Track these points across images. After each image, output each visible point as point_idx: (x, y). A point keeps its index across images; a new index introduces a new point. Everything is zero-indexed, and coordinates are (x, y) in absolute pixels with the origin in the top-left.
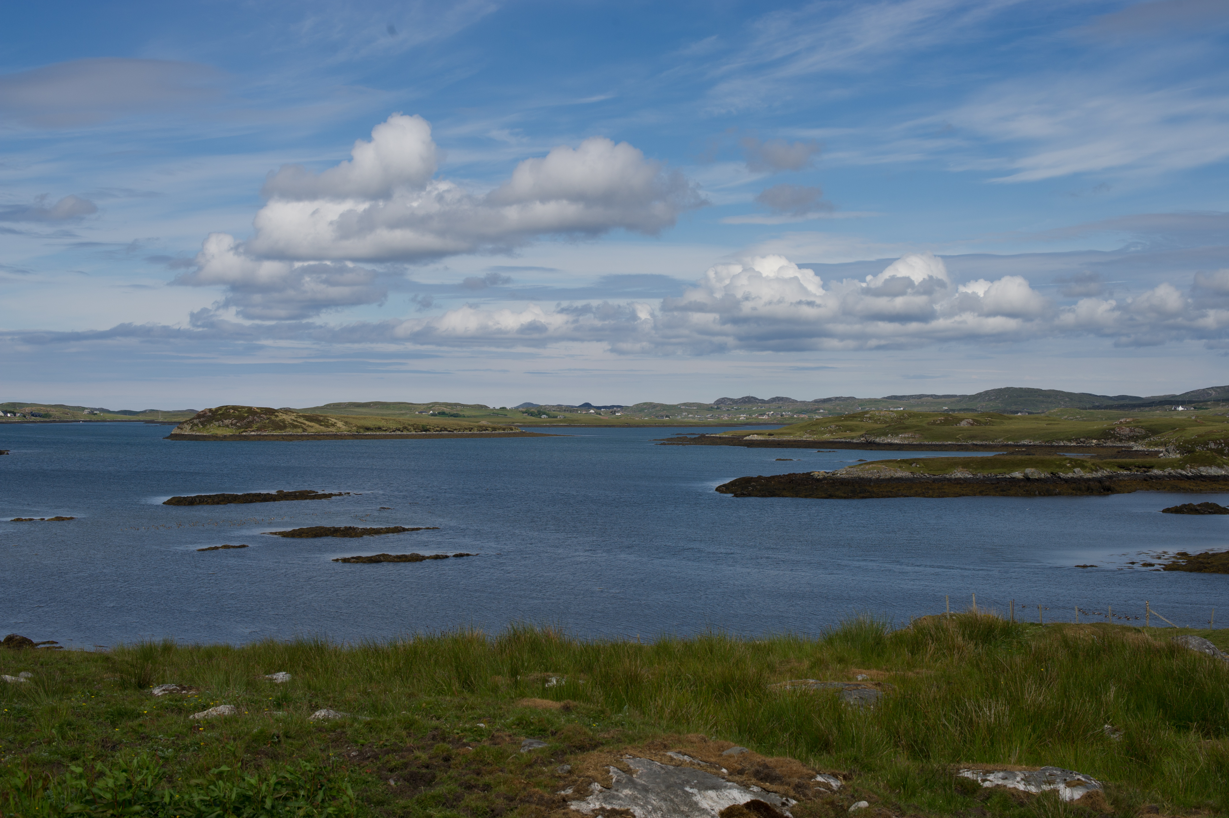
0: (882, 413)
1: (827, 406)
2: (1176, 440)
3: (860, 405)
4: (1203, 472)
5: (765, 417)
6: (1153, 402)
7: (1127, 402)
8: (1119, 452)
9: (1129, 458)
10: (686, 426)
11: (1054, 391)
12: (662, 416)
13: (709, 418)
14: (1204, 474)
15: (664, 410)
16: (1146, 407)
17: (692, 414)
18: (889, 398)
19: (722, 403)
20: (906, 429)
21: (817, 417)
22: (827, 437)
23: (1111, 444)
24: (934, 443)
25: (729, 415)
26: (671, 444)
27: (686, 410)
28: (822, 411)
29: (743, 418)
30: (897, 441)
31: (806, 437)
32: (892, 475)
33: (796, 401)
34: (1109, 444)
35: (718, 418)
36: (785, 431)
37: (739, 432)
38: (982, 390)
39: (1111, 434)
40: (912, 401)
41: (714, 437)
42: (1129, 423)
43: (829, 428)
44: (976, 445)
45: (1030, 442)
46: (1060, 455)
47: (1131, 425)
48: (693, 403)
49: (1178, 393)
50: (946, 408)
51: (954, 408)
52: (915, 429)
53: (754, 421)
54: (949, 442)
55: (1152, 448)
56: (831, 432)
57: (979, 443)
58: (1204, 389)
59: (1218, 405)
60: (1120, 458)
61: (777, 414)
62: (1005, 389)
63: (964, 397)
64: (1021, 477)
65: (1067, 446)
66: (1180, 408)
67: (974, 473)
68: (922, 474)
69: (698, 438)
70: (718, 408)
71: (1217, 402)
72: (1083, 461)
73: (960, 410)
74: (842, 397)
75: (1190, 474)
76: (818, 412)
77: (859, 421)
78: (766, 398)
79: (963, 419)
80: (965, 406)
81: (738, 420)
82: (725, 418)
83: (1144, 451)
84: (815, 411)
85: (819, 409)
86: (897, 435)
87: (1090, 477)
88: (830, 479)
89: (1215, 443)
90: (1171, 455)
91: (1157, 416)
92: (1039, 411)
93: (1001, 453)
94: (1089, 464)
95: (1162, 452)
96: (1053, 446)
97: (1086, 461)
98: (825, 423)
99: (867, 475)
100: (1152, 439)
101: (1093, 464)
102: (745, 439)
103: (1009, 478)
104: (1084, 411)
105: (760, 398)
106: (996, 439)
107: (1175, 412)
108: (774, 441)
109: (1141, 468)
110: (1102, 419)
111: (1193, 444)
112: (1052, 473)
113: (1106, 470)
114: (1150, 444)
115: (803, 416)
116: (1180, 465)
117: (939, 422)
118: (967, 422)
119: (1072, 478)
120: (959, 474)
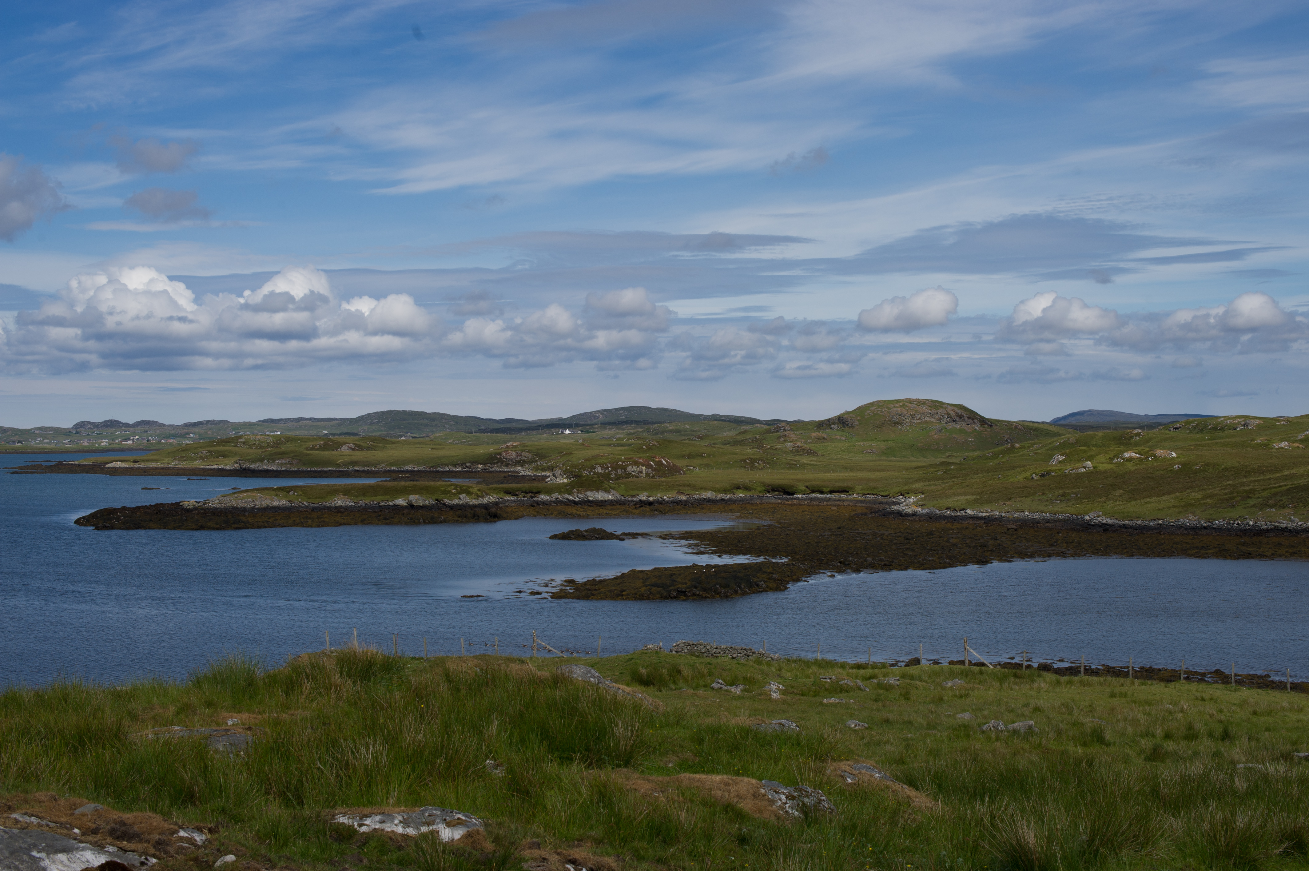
0: (258, 437)
1: (197, 430)
2: (563, 465)
3: (234, 429)
4: (590, 497)
5: (130, 442)
6: (540, 426)
7: (514, 425)
8: (505, 477)
9: (516, 483)
10: (40, 453)
11: (439, 413)
12: (14, 442)
13: (67, 443)
14: (591, 499)
15: (15, 435)
16: (533, 430)
17: (47, 439)
18: (264, 421)
19: (81, 427)
20: (282, 454)
21: (187, 442)
22: (198, 464)
23: (497, 469)
24: (313, 469)
25: (90, 440)
26: (24, 472)
27: (41, 435)
28: (192, 435)
29: (105, 443)
30: (273, 468)
31: (175, 464)
32: (268, 503)
33: (164, 425)
34: (496, 468)
35: (77, 443)
36: (152, 458)
37: (100, 458)
38: (363, 412)
39: (497, 459)
40: (289, 424)
41: (72, 464)
42: (516, 447)
43: (200, 454)
44: (358, 471)
45: (414, 468)
46: (446, 481)
47: (517, 449)
48: (49, 427)
49: (565, 416)
50: (326, 432)
51: (334, 432)
52: (292, 455)
53: (117, 447)
54: (329, 469)
55: (539, 473)
56: (202, 458)
57: (361, 469)
58: (591, 413)
59: (606, 428)
60: (506, 483)
61: (143, 439)
62: (388, 411)
63: (345, 420)
64: (405, 504)
65: (452, 472)
66: (567, 432)
67: (356, 501)
68: (300, 502)
69: (55, 466)
70: (77, 433)
71: (604, 424)
72: (468, 487)
73: (340, 434)
74: (214, 421)
75: (577, 499)
76: (188, 436)
77: (233, 446)
78: (131, 423)
79: (344, 444)
80: (345, 430)
81: (99, 445)
82: (85, 443)
83: (531, 476)
84: (185, 436)
85: (189, 434)
86: (274, 461)
87: (476, 503)
88: (201, 509)
89: (602, 467)
90: (558, 480)
91: (543, 440)
92: (424, 435)
93: (384, 479)
94: (475, 490)
95: (549, 477)
96: (437, 472)
97: (471, 487)
98: (196, 448)
99: (241, 504)
100: (539, 463)
101: (479, 490)
102: (107, 466)
103: (393, 506)
104: (470, 435)
105: (123, 422)
106: (379, 464)
107: (562, 436)
108: (139, 468)
109: (527, 493)
110: (488, 443)
111: (580, 469)
112: (437, 500)
113: (492, 496)
114: (537, 469)
115: (172, 441)
116: (567, 490)
117: (318, 447)
118: (348, 446)
119: (457, 504)
120: (339, 502)
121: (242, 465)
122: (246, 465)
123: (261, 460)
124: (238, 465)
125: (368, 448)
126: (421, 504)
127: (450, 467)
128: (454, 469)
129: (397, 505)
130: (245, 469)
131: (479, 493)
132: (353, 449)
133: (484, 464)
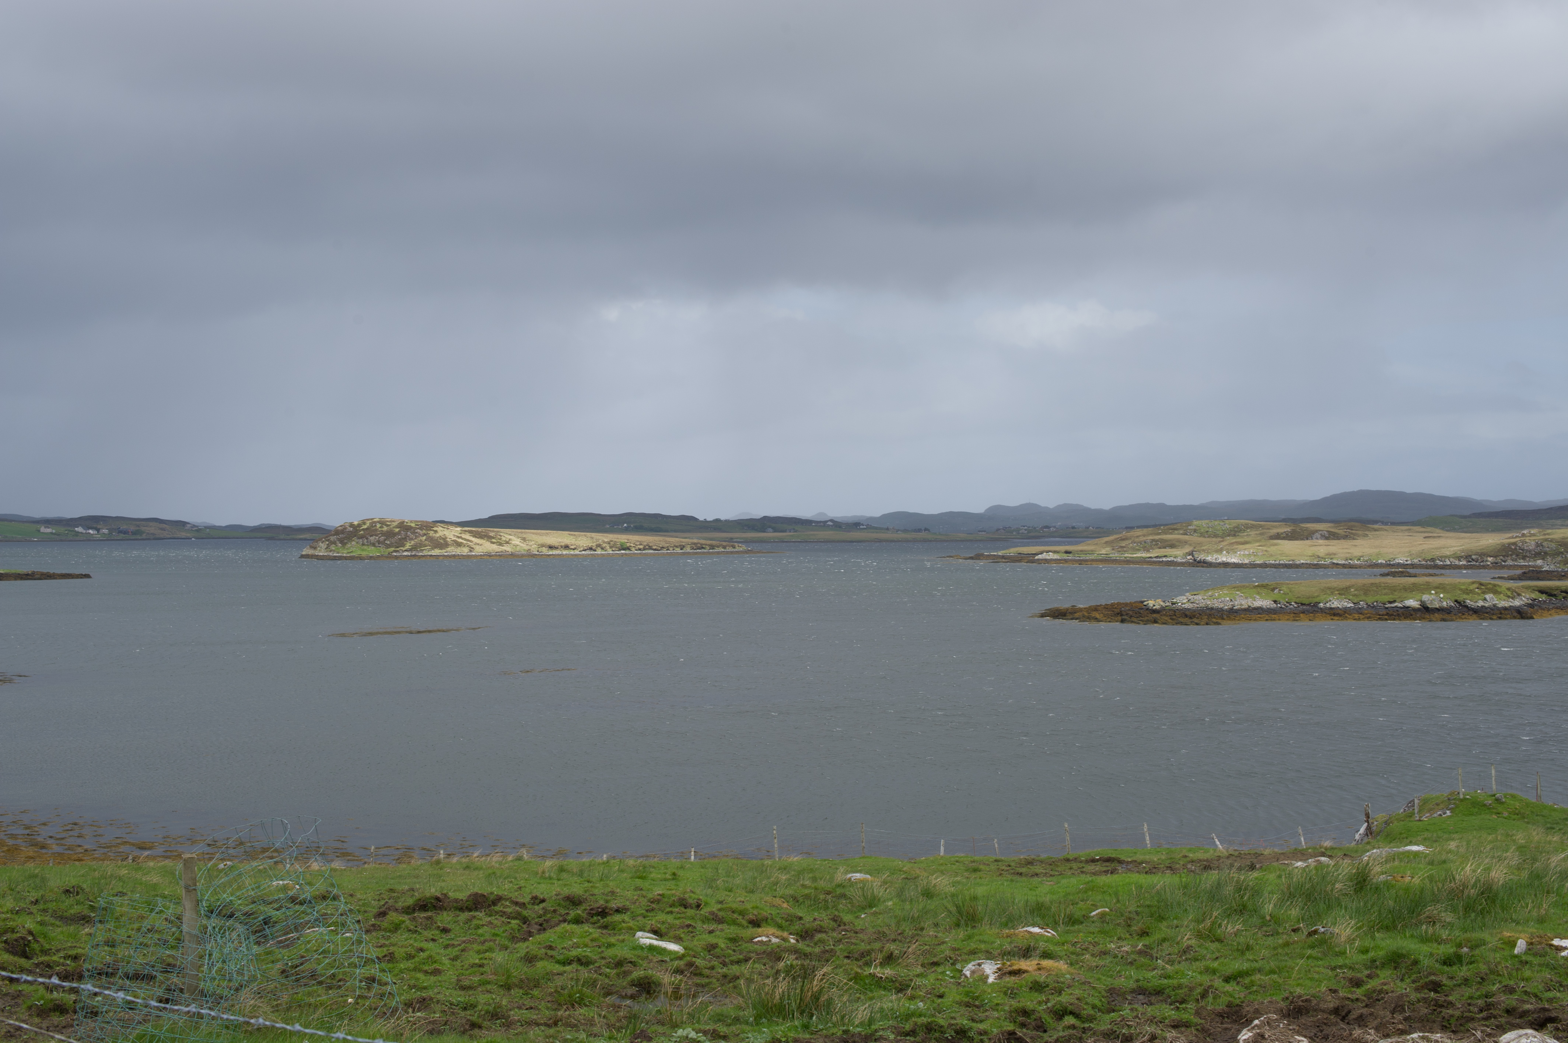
3: (1174, 514)
8: (1524, 573)
11: (1421, 494)
13: (981, 530)
15: (922, 521)
17: (957, 525)
19: (996, 511)
22: (1141, 555)
23: (1512, 563)
24: (1282, 562)
27: (948, 522)
30: (1234, 560)
32: (1250, 604)
33: (1091, 510)
34: (1510, 562)
38: (1326, 494)
39: (1512, 550)
41: (995, 555)
45: (1407, 561)
47: (1537, 538)
48: (959, 513)
54: (1302, 561)
55: (1567, 568)
56: (1146, 549)
57: (1340, 561)
62: (1358, 492)
63: (1306, 502)
64: (1418, 606)
65: (1455, 565)
67: (1354, 601)
68: (1287, 602)
70: (989, 519)
72: (1495, 585)
74: (1149, 504)
77: (1182, 534)
78: (1051, 507)
79: (1316, 531)
83: (1558, 571)
86: (1234, 552)
87: (1506, 605)
88: (1170, 610)
94: (1503, 589)
96: (1438, 566)
97: (1499, 586)
99: (1217, 604)
100: (1566, 556)
101: (1509, 589)
102: (1036, 558)
103: (1401, 608)
105: (1043, 506)
112: (1456, 601)
113: (1525, 597)
114: (1564, 563)
117: (1284, 535)
118: (1321, 535)
119: (1483, 607)
120: (1335, 603)
121: (1196, 556)
122: (1201, 557)
123: (1220, 551)
124: (1190, 557)
125: (1345, 537)
126: (1437, 606)
127: (1451, 560)
128: (1457, 562)
129: (1408, 607)
130: (1200, 562)
131: (1509, 593)
132: (1327, 538)
133: (1495, 557)
